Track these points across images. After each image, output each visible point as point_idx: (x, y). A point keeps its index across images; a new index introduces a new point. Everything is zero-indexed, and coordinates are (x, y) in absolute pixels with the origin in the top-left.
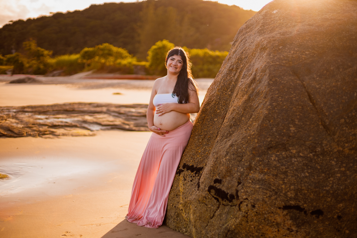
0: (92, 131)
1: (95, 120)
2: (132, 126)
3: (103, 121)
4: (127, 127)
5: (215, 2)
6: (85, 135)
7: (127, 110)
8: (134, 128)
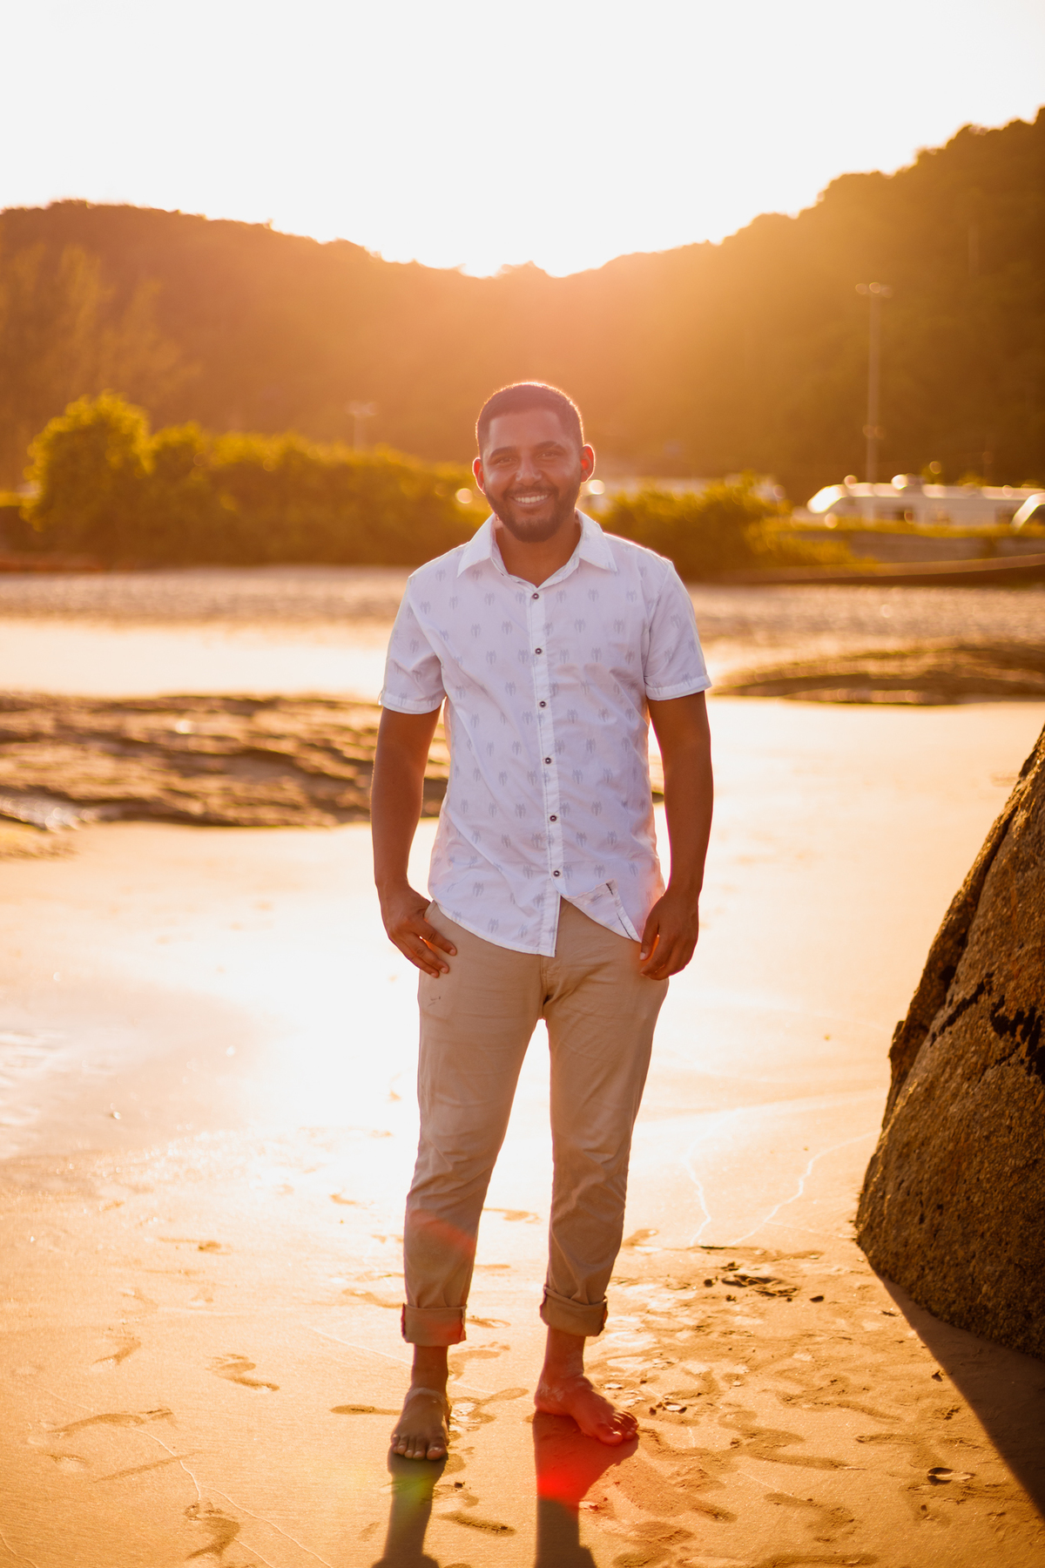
0: (42, 829)
1: (31, 777)
2: (216, 804)
3: (74, 782)
4: (195, 808)
5: (258, 226)
6: (24, 854)
7: (154, 722)
8: (231, 814)
